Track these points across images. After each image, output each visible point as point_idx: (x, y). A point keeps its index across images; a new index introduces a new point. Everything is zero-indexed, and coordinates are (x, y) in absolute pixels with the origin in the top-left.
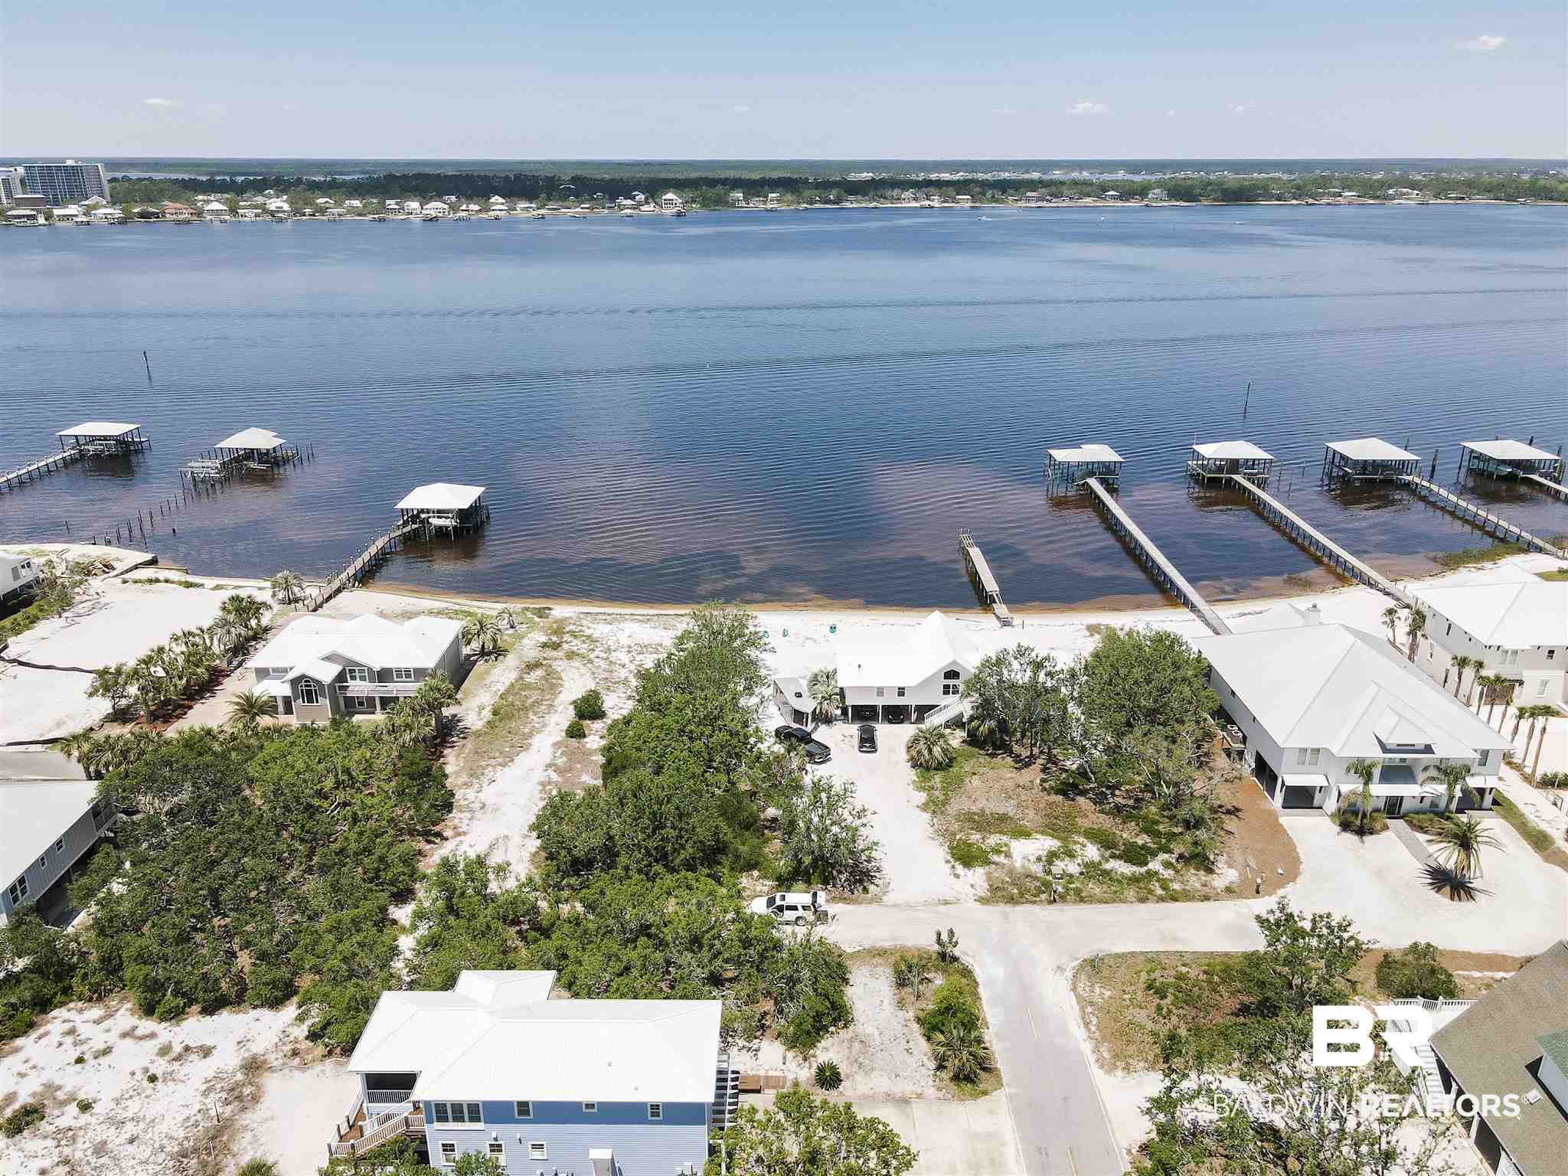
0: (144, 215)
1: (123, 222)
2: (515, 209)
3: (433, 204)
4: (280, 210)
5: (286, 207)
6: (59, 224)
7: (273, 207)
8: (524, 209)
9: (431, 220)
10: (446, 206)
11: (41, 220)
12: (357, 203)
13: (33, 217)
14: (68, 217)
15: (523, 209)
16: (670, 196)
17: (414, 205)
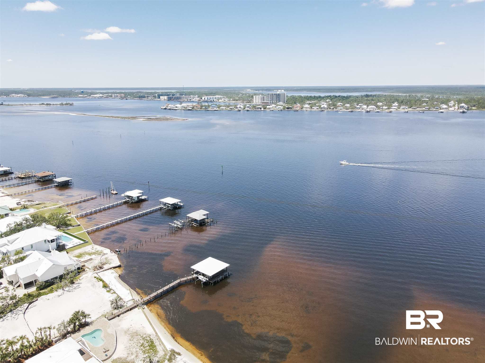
0: (288, 108)
1: (281, 110)
2: (400, 108)
3: (370, 107)
4: (324, 108)
5: (326, 106)
6: (268, 110)
7: (322, 107)
8: (404, 109)
9: (368, 112)
10: (375, 107)
11: (262, 109)
12: (348, 105)
13: (261, 108)
14: (269, 108)
15: (402, 108)
16: (463, 105)
17: (365, 107)
